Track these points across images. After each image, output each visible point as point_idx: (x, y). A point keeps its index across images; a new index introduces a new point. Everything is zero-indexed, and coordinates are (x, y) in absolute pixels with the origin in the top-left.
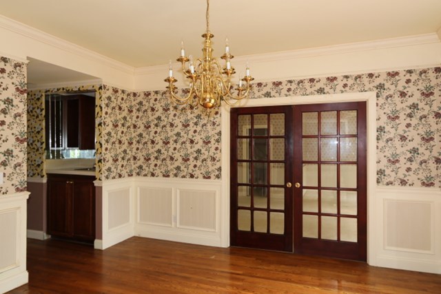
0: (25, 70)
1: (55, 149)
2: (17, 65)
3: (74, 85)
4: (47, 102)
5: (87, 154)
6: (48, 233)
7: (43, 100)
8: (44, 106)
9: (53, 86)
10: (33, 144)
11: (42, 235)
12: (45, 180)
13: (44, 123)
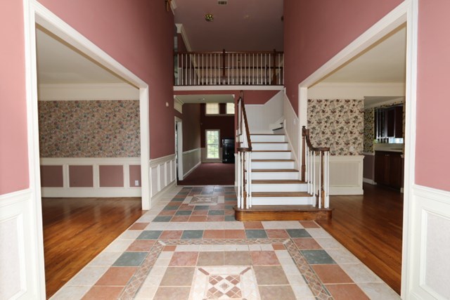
0: (363, 103)
1: (380, 138)
2: (360, 101)
3: (390, 103)
4: (375, 113)
5: (398, 141)
6: (375, 181)
7: (373, 112)
8: (374, 116)
9: (379, 105)
10: (368, 135)
11: (371, 182)
12: (374, 154)
13: (374, 125)
